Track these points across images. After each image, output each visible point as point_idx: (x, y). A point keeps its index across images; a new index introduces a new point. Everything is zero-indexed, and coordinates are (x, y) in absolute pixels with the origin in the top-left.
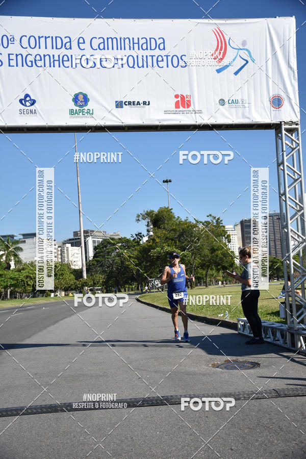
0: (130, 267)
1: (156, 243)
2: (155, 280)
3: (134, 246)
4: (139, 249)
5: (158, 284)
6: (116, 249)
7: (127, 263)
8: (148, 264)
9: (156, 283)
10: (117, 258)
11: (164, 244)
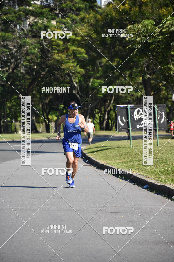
0: (63, 67)
1: (140, 6)
2: (133, 108)
3: (79, 9)
4: (92, 21)
5: (141, 119)
6: (28, 13)
7: (56, 56)
8: (114, 64)
9: (136, 117)
10: (29, 41)
11: (164, 11)
